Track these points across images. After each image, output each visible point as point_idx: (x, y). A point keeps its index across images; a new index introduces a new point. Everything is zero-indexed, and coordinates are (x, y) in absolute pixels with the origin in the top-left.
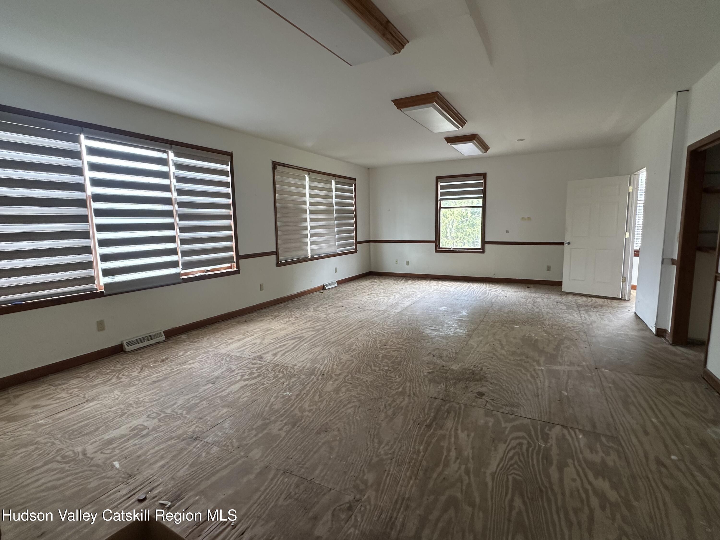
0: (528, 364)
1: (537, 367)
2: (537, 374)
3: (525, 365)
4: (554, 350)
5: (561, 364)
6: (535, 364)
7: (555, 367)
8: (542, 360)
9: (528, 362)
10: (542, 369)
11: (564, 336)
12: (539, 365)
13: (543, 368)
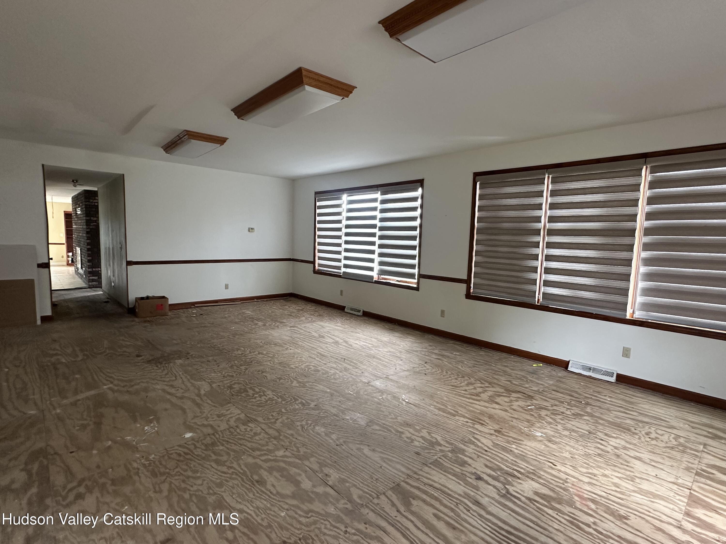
0: (122, 385)
1: (111, 385)
2: (107, 380)
3: (125, 383)
4: (102, 416)
5: (87, 398)
6: (116, 388)
7: (93, 392)
8: (110, 395)
9: (124, 387)
10: (106, 385)
11: (95, 452)
12: (110, 389)
13: (105, 387)
